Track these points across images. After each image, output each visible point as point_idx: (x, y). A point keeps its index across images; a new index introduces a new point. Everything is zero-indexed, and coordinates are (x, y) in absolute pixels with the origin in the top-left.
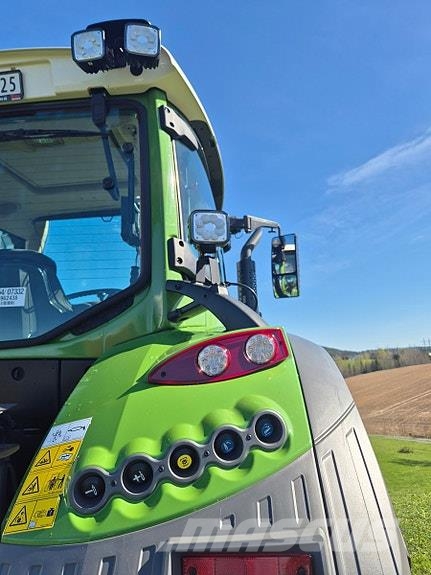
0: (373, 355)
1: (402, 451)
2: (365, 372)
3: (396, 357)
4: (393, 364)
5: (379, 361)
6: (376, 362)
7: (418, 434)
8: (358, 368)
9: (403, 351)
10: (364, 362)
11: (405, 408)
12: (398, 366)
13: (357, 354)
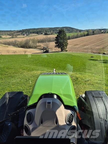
0: (88, 31)
1: (91, 57)
2: (84, 36)
3: (93, 32)
4: (92, 34)
5: (89, 33)
6: (88, 33)
7: (95, 52)
8: (83, 35)
9: (95, 30)
10: (85, 33)
11: (93, 46)
12: (93, 34)
13: (83, 30)
